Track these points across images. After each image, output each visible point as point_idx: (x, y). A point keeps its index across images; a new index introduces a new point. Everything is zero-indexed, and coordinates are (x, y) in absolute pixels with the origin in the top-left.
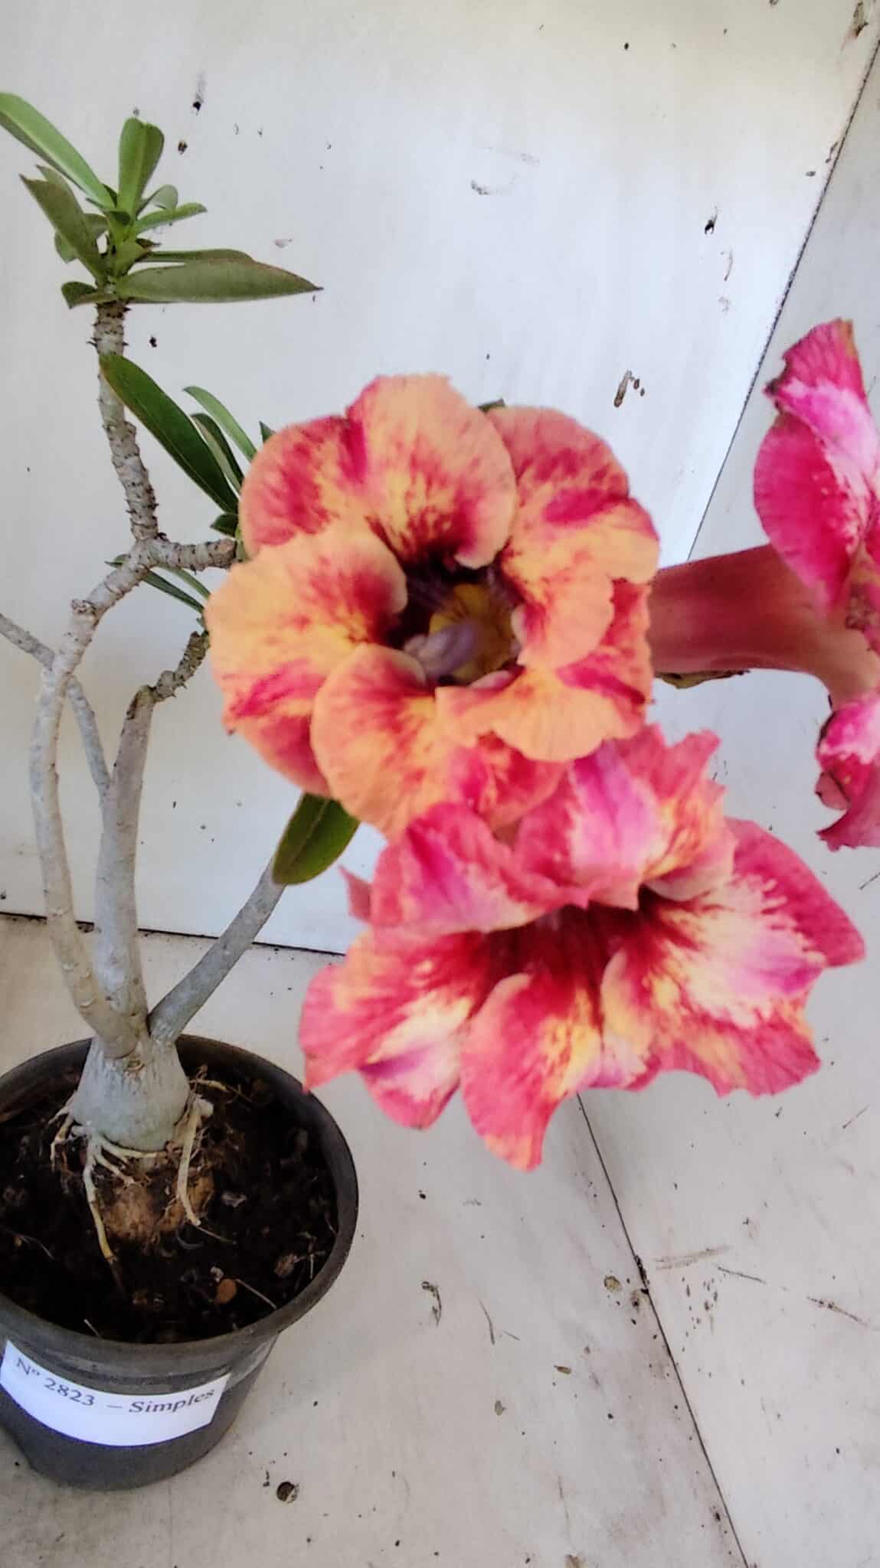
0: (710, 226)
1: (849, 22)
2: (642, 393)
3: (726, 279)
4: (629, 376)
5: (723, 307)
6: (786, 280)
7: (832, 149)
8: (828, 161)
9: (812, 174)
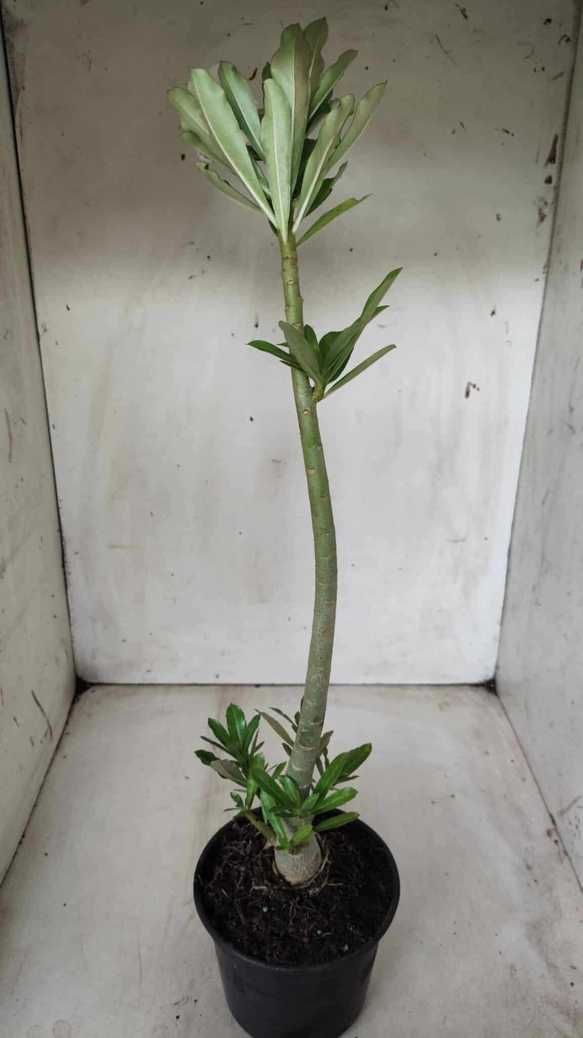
0: (493, 313)
1: (536, 217)
2: (478, 389)
3: (507, 332)
4: (469, 384)
5: (508, 344)
6: (537, 325)
7: (544, 267)
8: (544, 273)
9: (537, 280)
